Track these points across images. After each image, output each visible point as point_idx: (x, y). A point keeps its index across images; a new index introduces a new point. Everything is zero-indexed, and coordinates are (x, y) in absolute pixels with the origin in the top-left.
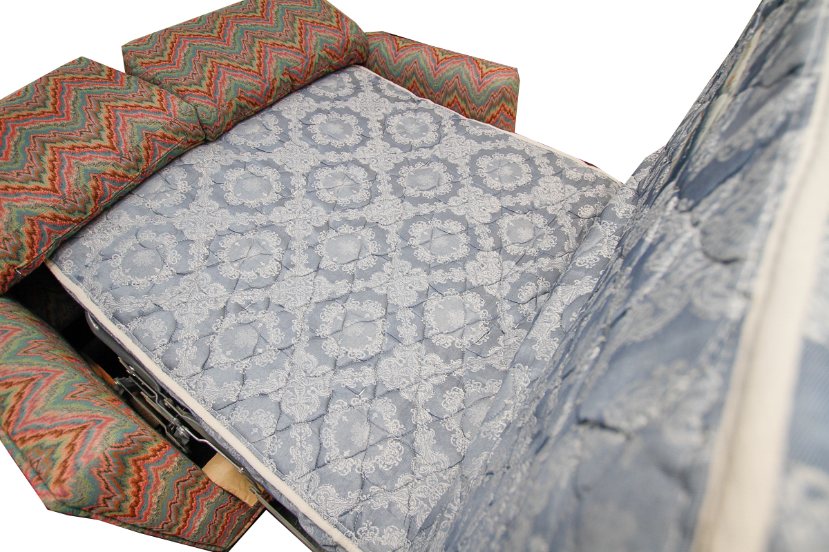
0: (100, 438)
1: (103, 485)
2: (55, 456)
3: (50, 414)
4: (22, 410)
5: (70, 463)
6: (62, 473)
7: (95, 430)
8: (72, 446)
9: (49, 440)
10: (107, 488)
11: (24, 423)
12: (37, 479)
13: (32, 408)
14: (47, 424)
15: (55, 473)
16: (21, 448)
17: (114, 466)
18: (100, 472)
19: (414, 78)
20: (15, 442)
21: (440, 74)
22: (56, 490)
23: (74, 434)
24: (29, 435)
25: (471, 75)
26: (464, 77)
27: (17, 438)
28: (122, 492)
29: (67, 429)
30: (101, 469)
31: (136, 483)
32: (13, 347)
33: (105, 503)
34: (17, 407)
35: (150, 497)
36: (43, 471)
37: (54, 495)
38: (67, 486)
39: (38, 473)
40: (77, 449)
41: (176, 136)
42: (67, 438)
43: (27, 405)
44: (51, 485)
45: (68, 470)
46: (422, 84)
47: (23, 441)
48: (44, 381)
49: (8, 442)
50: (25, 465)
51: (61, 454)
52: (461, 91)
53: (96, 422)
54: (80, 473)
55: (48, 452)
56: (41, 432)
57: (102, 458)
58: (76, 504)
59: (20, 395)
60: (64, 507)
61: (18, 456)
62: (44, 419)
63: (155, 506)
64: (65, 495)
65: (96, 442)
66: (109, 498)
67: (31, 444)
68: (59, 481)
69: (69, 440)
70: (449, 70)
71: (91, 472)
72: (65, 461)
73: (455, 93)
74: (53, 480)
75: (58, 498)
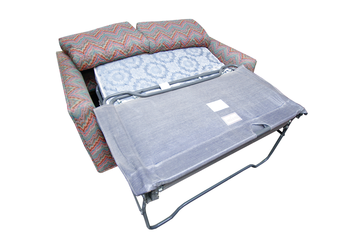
0: (87, 103)
1: (82, 115)
2: (75, 102)
3: (79, 95)
4: (73, 92)
5: (78, 105)
6: (75, 106)
7: (87, 101)
8: (80, 102)
9: (76, 99)
10: (82, 116)
11: (72, 94)
12: (69, 106)
13: (76, 92)
14: (77, 96)
15: (74, 106)
16: (69, 99)
17: (87, 111)
18: (83, 111)
19: (221, 55)
20: (68, 98)
21: (229, 56)
22: (72, 109)
23: (82, 100)
24: (72, 97)
25: (239, 58)
26: (236, 58)
27: (69, 97)
28: (85, 120)
29: (81, 98)
30: (84, 110)
31: (89, 120)
32: (77, 80)
33: (80, 120)
34: (72, 91)
35: (90, 128)
36: (71, 105)
37: (71, 110)
38: (75, 110)
39: (70, 105)
40: (81, 103)
41: (141, 48)
42: (80, 100)
43: (75, 91)
44: (71, 108)
45: (77, 106)
46: (223, 58)
47: (70, 98)
48: (81, 89)
49: (67, 97)
50: (68, 103)
51: (77, 103)
52: (234, 62)
53: (88, 100)
54: (79, 108)
55: (75, 101)
56: (75, 97)
57: (85, 107)
58: (74, 116)
59: (74, 89)
60: (71, 114)
61: (67, 100)
62: (77, 95)
63: (90, 132)
64: (73, 111)
65: (86, 103)
66: (81, 120)
67: (72, 99)
68: (74, 108)
69: (80, 101)
70: (232, 55)
71: (81, 109)
72: (77, 104)
73: (232, 63)
74: (73, 107)
75: (72, 111)
